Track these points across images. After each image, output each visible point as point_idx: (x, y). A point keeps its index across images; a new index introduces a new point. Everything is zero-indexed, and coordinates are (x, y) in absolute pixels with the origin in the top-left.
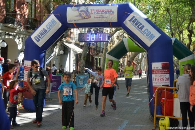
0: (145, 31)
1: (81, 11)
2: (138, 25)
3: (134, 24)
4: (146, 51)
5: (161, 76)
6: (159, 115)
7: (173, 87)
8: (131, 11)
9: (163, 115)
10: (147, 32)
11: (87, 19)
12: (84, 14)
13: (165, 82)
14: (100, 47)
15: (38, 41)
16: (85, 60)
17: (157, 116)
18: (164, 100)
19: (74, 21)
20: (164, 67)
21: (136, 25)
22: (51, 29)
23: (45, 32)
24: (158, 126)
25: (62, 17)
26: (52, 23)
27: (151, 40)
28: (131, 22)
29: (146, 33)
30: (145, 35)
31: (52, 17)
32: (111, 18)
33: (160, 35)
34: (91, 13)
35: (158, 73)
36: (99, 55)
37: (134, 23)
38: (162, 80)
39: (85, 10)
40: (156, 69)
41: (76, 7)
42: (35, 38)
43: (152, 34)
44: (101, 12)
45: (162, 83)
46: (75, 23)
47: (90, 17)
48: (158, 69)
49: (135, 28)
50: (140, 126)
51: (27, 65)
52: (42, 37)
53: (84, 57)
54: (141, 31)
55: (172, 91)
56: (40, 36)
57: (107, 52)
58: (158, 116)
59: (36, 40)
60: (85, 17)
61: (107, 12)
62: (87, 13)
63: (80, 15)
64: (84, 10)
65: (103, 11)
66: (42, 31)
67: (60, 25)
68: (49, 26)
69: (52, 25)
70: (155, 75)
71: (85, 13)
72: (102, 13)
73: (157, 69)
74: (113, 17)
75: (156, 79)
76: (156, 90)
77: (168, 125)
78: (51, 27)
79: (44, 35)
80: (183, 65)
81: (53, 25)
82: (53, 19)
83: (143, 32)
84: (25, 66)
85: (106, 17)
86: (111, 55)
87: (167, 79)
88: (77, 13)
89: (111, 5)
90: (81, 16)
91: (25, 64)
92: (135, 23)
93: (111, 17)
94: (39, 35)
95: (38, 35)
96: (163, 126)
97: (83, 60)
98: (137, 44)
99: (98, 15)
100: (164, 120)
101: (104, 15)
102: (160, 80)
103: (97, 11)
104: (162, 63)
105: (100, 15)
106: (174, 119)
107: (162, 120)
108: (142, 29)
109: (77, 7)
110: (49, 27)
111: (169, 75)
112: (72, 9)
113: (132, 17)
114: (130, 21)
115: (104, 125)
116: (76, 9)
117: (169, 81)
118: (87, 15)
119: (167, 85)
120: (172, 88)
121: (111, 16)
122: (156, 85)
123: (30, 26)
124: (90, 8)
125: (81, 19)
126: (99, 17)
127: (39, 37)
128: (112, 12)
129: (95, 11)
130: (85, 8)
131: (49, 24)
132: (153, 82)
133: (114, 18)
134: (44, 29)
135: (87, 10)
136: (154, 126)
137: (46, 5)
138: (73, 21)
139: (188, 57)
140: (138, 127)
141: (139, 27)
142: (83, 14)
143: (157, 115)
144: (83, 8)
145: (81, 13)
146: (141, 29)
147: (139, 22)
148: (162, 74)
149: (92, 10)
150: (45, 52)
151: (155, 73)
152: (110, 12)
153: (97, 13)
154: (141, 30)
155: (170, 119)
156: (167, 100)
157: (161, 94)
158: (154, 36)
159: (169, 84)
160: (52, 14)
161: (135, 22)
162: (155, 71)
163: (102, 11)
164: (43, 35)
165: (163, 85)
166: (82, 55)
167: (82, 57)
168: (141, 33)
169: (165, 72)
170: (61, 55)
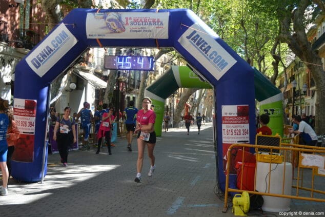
0: (211, 55)
1: (110, 20)
2: (201, 45)
3: (195, 44)
4: (213, 86)
5: (236, 127)
6: (233, 188)
7: (254, 144)
8: (191, 23)
9: (240, 189)
10: (215, 57)
11: (119, 32)
12: (115, 25)
13: (242, 136)
14: (134, 80)
15: (37, 67)
16: (111, 99)
17: (229, 191)
18: (240, 166)
19: (98, 35)
20: (241, 113)
21: (198, 46)
22: (59, 48)
23: (50, 53)
24: (230, 205)
25: (78, 29)
26: (62, 37)
27: (222, 69)
28: (190, 40)
29: (213, 58)
30: (212, 60)
31: (62, 28)
32: (159, 32)
33: (236, 61)
34: (125, 23)
35: (232, 121)
36: (133, 91)
37: (194, 42)
38: (238, 133)
39: (117, 19)
40: (228, 115)
41: (101, 13)
42: (32, 61)
43: (223, 61)
44: (142, 22)
45: (237, 138)
46: (99, 39)
47: (123, 30)
48: (233, 115)
49: (196, 49)
50: (202, 205)
51: (19, 106)
52: (44, 60)
53: (110, 95)
54: (206, 55)
55: (252, 150)
56: (42, 59)
57: (146, 88)
58: (231, 190)
59: (34, 64)
60: (115, 30)
61: (152, 23)
62: (119, 23)
63: (108, 27)
64: (115, 18)
65: (145, 21)
66: (44, 50)
67: (75, 41)
68: (56, 42)
69: (61, 41)
70: (226, 125)
71: (116, 23)
72: (144, 23)
73: (230, 116)
74: (161, 30)
75: (227, 132)
76: (229, 150)
77: (248, 204)
78: (59, 45)
79: (48, 57)
80: (265, 110)
81: (63, 41)
82: (63, 32)
83: (208, 57)
84: (15, 107)
85: (150, 31)
86: (153, 93)
87: (245, 132)
88: (102, 23)
89: (159, 12)
90: (110, 29)
91: (15, 104)
92: (197, 41)
93: (157, 32)
94: (40, 56)
95: (38, 57)
96: (240, 206)
97: (107, 99)
98: (199, 76)
99: (137, 26)
100: (240, 196)
101: (147, 27)
102: (234, 133)
103: (136, 21)
104: (238, 107)
105: (140, 27)
106: (255, 195)
107: (237, 196)
108: (208, 51)
109: (103, 13)
110: (57, 44)
111: (248, 124)
112: (95, 17)
113: (192, 32)
114: (188, 38)
115: (145, 205)
116: (101, 16)
117: (248, 135)
118: (119, 27)
119: (245, 142)
120: (253, 146)
121: (159, 30)
122: (227, 141)
123: (22, 42)
124: (124, 16)
125: (111, 33)
126: (140, 31)
127: (40, 60)
128: (159, 23)
129: (132, 20)
130: (117, 15)
131: (56, 38)
132: (223, 136)
133: (163, 33)
134: (47, 47)
135: (120, 19)
136: (225, 205)
137: (50, 9)
138: (95, 35)
139: (272, 98)
140: (200, 207)
141: (203, 48)
142: (113, 25)
143: (229, 189)
144: (112, 15)
145: (110, 23)
146: (206, 51)
147: (203, 41)
148: (237, 123)
149: (127, 19)
150: (49, 86)
151: (226, 122)
152: (157, 23)
153: (135, 23)
154: (206, 53)
155: (250, 194)
156: (246, 165)
157: (235, 156)
158: (227, 64)
159: (248, 139)
160: (61, 23)
161: (197, 39)
162: (226, 118)
163: (143, 20)
164: (46, 57)
165: (238, 142)
166: (107, 91)
167: (107, 94)
168: (205, 58)
169: (242, 120)
170: (72, 90)
